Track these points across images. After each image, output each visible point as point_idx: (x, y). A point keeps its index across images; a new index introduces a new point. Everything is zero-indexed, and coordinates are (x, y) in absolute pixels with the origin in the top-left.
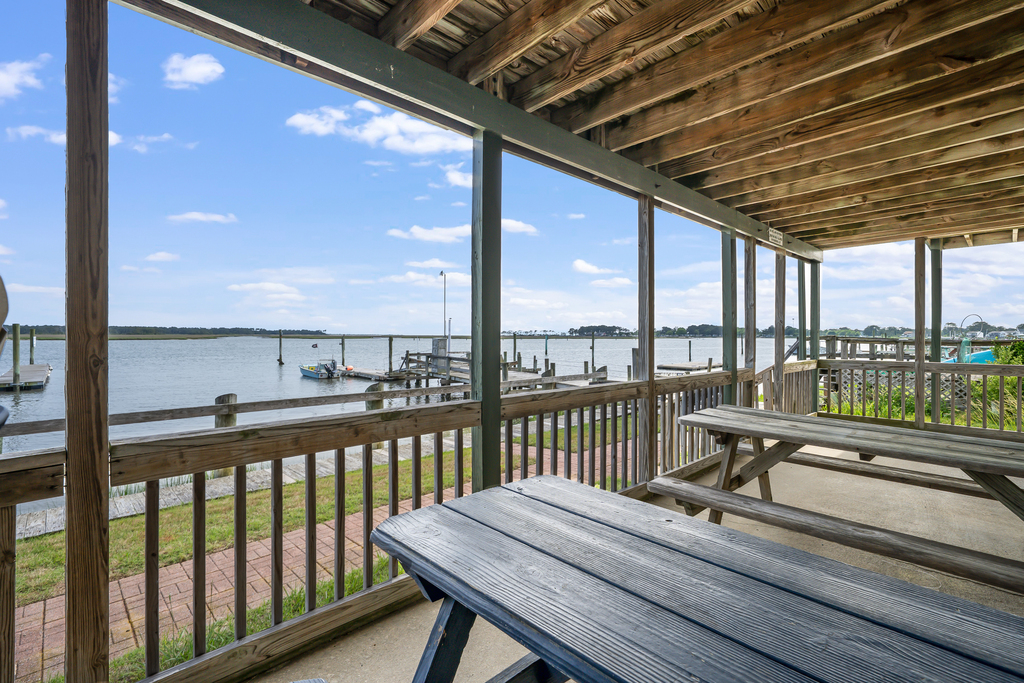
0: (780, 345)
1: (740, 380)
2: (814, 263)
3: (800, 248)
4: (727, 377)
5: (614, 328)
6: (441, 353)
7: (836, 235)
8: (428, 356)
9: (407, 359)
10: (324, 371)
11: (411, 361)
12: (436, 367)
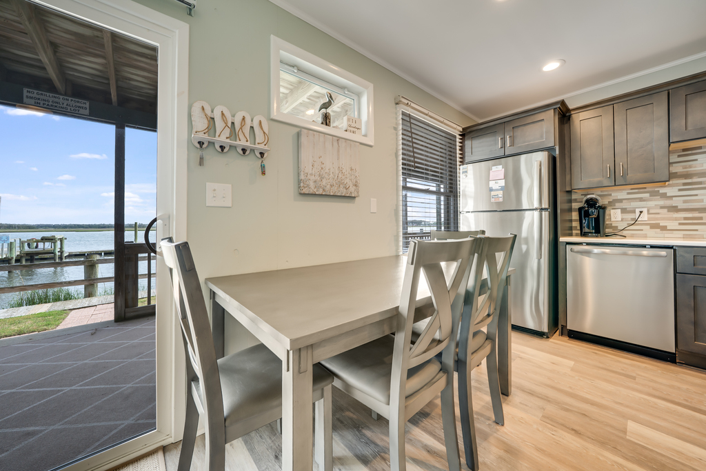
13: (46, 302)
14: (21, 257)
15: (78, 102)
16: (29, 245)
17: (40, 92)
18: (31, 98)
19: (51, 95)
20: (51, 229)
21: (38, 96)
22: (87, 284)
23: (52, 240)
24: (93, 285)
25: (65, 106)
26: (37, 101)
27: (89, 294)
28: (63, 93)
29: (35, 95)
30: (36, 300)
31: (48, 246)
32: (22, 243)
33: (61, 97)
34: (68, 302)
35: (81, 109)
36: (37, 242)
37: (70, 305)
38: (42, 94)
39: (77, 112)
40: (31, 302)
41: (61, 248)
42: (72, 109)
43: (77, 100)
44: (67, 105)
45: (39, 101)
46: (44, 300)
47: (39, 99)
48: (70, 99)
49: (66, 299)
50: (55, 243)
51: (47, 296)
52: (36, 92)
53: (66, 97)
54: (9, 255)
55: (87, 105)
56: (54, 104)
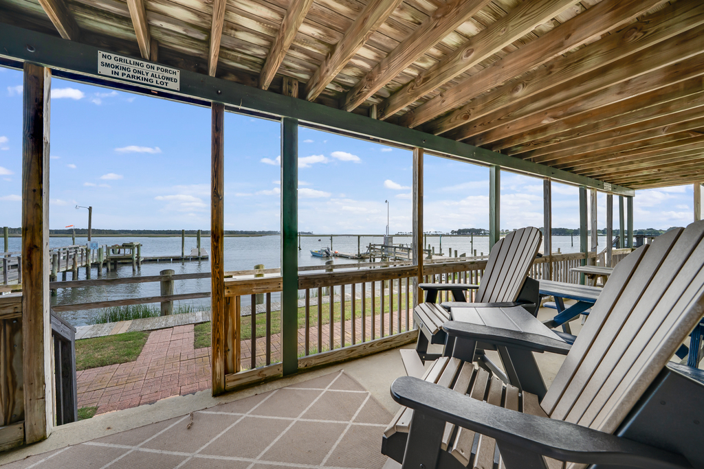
0: (609, 240)
1: (589, 257)
2: (630, 198)
3: (621, 190)
4: (583, 255)
5: (481, 230)
6: (390, 244)
7: (642, 184)
8: (382, 246)
9: (371, 247)
10: (325, 253)
11: (372, 248)
12: (387, 251)
13: (126, 319)
14: (108, 261)
15: (166, 71)
16: (113, 250)
17: (119, 57)
18: (108, 65)
19: (132, 60)
20: (130, 234)
21: (116, 63)
22: (163, 300)
23: (130, 246)
24: (168, 302)
25: (149, 77)
26: (114, 70)
27: (165, 312)
28: (148, 59)
29: (112, 62)
30: (119, 316)
31: (128, 251)
32: (108, 249)
33: (145, 63)
34: (146, 320)
35: (169, 82)
36: (119, 248)
37: (148, 324)
38: (121, 60)
39: (164, 86)
40: (114, 319)
41: (138, 254)
42: (159, 81)
43: (165, 68)
44: (152, 75)
45: (117, 70)
46: (125, 317)
47: (117, 67)
48: (156, 66)
49: (144, 317)
50: (133, 249)
51: (127, 313)
52: (113, 56)
53: (150, 64)
54: (98, 260)
55: (178, 76)
56: (136, 75)
